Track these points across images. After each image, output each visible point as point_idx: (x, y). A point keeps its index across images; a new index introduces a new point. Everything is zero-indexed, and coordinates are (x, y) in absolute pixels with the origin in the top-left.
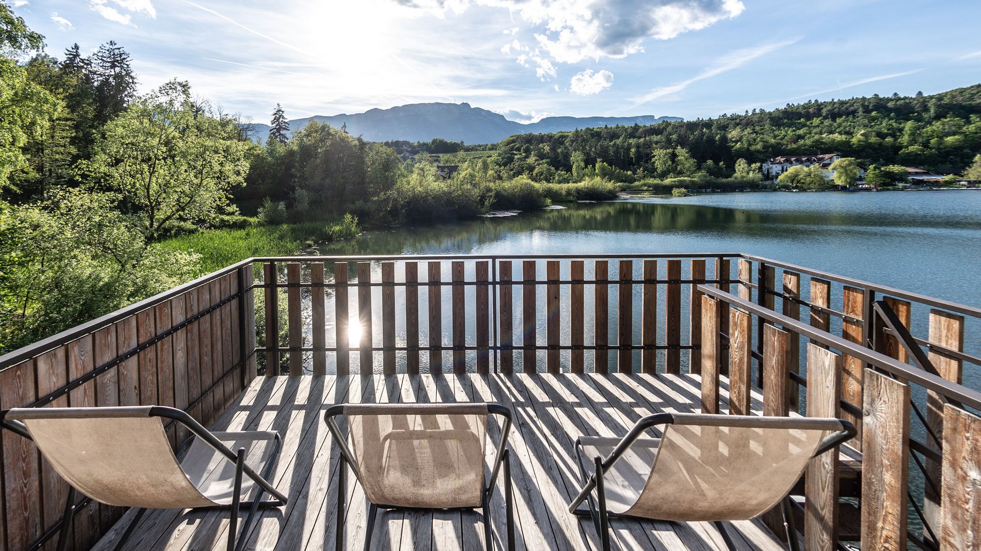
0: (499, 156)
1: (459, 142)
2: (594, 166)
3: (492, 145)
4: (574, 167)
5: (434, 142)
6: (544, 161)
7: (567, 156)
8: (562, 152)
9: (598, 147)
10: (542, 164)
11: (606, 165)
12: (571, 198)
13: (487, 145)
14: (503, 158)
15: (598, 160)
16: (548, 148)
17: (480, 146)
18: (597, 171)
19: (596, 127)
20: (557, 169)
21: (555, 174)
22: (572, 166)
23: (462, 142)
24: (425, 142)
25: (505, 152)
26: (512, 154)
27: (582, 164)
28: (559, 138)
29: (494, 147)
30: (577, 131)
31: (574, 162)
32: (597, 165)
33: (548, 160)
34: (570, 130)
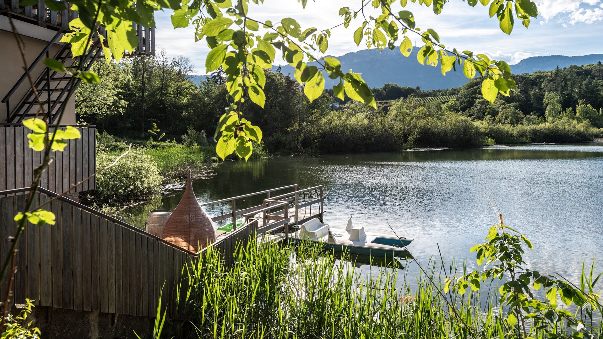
0: (457, 100)
1: (415, 87)
2: (574, 110)
3: (453, 89)
4: (548, 109)
5: (386, 87)
6: (512, 104)
7: (540, 98)
8: (534, 94)
9: (583, 87)
10: (507, 108)
11: (591, 107)
12: (524, 138)
13: (447, 90)
14: (461, 103)
15: (580, 101)
16: (518, 90)
17: (439, 91)
18: (578, 115)
19: (585, 65)
20: (526, 113)
21: (523, 118)
22: (545, 110)
23: (418, 88)
24: (376, 88)
25: (466, 96)
26: (473, 98)
27: (559, 107)
28: (536, 79)
29: (454, 92)
30: (558, 71)
31: (547, 105)
32: (578, 108)
33: (517, 104)
34: (549, 70)
